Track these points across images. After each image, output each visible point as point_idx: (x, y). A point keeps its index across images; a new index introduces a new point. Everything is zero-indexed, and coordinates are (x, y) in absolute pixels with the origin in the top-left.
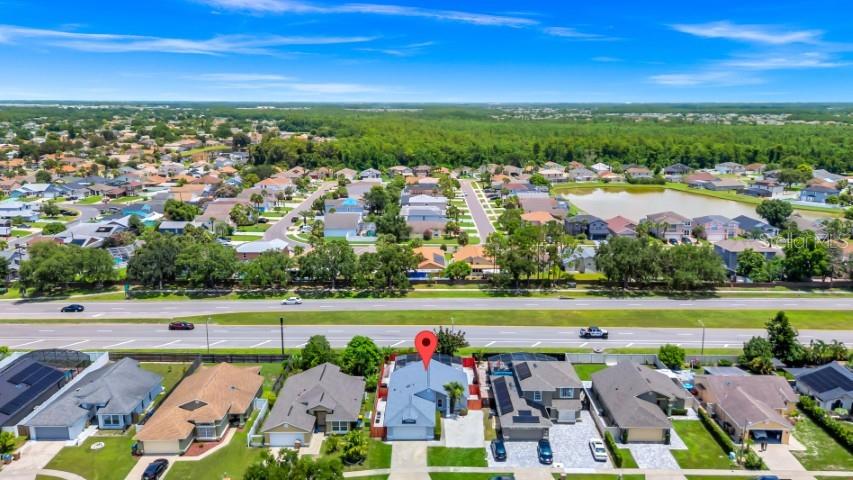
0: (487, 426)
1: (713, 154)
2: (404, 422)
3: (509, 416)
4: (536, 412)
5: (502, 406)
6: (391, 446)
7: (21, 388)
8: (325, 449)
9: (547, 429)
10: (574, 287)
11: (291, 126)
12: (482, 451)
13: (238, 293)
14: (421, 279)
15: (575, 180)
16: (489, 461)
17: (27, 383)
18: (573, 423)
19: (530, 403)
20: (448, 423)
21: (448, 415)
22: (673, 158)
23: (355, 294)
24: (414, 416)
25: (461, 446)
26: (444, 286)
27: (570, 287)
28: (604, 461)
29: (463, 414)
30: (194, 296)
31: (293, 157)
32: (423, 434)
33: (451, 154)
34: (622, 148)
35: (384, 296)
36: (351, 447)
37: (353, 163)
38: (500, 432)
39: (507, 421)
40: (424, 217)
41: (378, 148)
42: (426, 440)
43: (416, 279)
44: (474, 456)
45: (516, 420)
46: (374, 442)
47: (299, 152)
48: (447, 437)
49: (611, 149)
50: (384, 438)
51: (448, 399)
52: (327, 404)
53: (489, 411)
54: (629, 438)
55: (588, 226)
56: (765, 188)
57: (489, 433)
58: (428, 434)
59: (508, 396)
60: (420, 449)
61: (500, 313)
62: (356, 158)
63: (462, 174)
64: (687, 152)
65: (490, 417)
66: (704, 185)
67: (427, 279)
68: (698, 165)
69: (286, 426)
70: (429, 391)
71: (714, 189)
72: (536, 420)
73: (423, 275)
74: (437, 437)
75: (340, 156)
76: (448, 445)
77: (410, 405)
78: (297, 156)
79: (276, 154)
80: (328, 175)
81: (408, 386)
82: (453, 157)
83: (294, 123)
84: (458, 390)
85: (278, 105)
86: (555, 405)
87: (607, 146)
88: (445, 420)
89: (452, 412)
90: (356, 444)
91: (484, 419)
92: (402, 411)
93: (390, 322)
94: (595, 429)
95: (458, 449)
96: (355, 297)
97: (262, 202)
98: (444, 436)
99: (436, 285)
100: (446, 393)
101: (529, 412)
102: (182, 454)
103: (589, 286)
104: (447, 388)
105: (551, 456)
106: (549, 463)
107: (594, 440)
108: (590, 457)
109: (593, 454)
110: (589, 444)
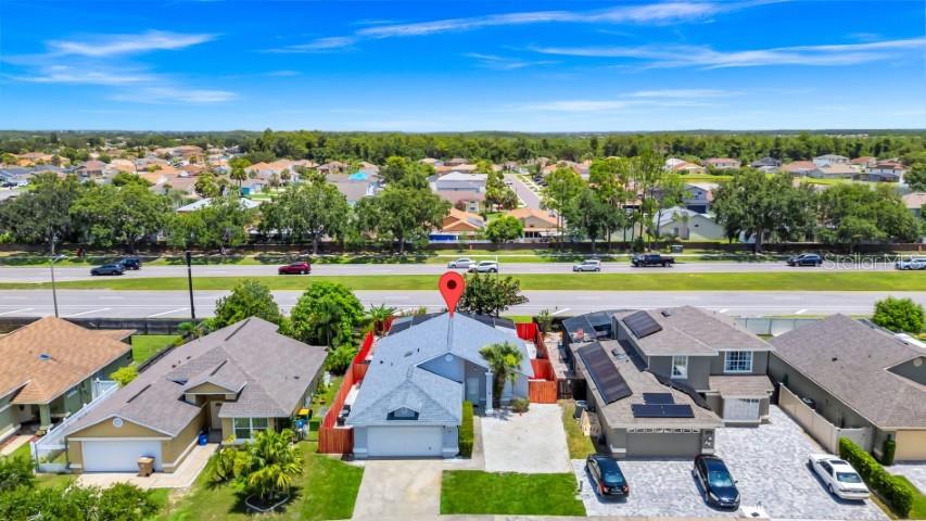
0: (573, 433)
1: (810, 147)
2: (391, 416)
3: (625, 405)
4: (681, 398)
5: (602, 388)
6: (360, 470)
8: (207, 477)
9: (711, 432)
12: (567, 480)
13: (168, 259)
14: (448, 242)
16: (586, 503)
18: (755, 426)
19: (663, 380)
20: (488, 427)
21: (490, 411)
22: (760, 152)
23: (347, 260)
24: (414, 403)
25: (521, 470)
28: (860, 502)
29: (521, 409)
31: (301, 151)
32: (433, 442)
33: (492, 149)
34: (696, 144)
36: (256, 467)
37: (373, 158)
38: (601, 442)
39: (619, 416)
40: (456, 189)
41: (404, 141)
42: (441, 457)
43: (441, 243)
44: (548, 493)
45: (639, 412)
46: (324, 462)
47: (309, 146)
48: (487, 452)
50: (348, 454)
51: (489, 375)
52: (227, 381)
53: (573, 404)
54: (899, 453)
56: (890, 171)
57: (578, 443)
58: (445, 444)
59: (615, 370)
60: (426, 478)
62: (377, 152)
63: (505, 168)
64: (777, 145)
65: (577, 415)
67: (457, 241)
68: (790, 158)
69: (118, 424)
70: (449, 359)
72: (685, 412)
73: (452, 238)
74: (465, 451)
75: (357, 150)
76: (490, 468)
77: (408, 384)
78: (306, 151)
79: (281, 147)
80: (341, 170)
81: (409, 354)
82: (495, 152)
84: (510, 359)
86: (716, 386)
87: (679, 141)
88: (484, 420)
89: (496, 405)
90: (270, 461)
91: (565, 419)
92: (389, 396)
93: (395, 287)
94: (806, 436)
95: (512, 475)
96: (346, 263)
98: (481, 451)
99: (471, 250)
100: (484, 363)
101: (669, 397)
103: (701, 251)
104: (487, 355)
105: (732, 491)
106: (731, 507)
107: (819, 456)
108: (823, 493)
109: (827, 487)
110: (810, 466)
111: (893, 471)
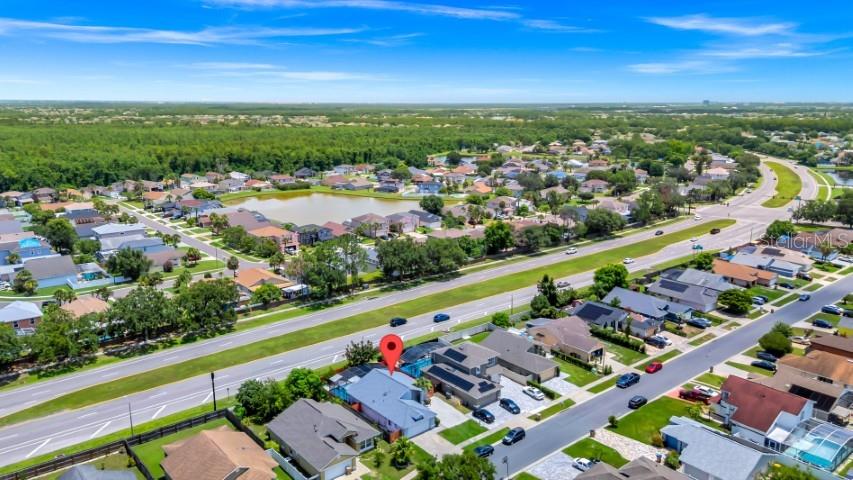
3: (474, 390)
8: (372, 465)
9: (499, 391)
15: (228, 190)
25: (456, 424)
26: (260, 311)
27: (364, 288)
28: (544, 399)
38: (467, 405)
42: (430, 429)
44: (472, 427)
45: (481, 391)
49: (235, 157)
51: (423, 394)
54: (542, 379)
55: (317, 235)
56: (393, 185)
57: (461, 409)
58: (430, 424)
59: (457, 377)
60: (435, 437)
65: (448, 398)
66: (344, 186)
67: (242, 308)
68: (318, 168)
69: (339, 457)
71: (354, 189)
77: (408, 406)
81: (384, 395)
86: (488, 373)
87: (231, 154)
91: (444, 401)
94: (513, 382)
95: (457, 427)
96: (183, 343)
99: (252, 313)
100: (420, 389)
101: (485, 382)
105: (517, 408)
106: (518, 412)
107: (526, 388)
108: (533, 400)
109: (533, 397)
110: (524, 392)
111: (542, 385)
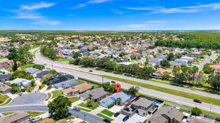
2: (103, 102)
6: (99, 107)
7: (58, 79)
10: (201, 88)
11: (180, 36)
14: (155, 77)
16: (113, 116)
17: (60, 79)
18: (142, 116)
21: (117, 105)
26: (160, 80)
27: (199, 87)
29: (121, 106)
30: (106, 71)
31: (165, 44)
35: (142, 79)
40: (179, 62)
43: (154, 76)
44: (111, 114)
46: (97, 105)
50: (99, 104)
51: (117, 101)
60: (103, 109)
61: (165, 89)
72: (129, 111)
74: (109, 108)
76: (109, 110)
77: (106, 99)
78: (166, 44)
83: (181, 36)
84: (119, 99)
85: (185, 31)
86: (139, 110)
89: (119, 104)
90: (90, 103)
96: (136, 78)
97: (142, 54)
98: (111, 108)
102: (67, 96)
103: (207, 88)
